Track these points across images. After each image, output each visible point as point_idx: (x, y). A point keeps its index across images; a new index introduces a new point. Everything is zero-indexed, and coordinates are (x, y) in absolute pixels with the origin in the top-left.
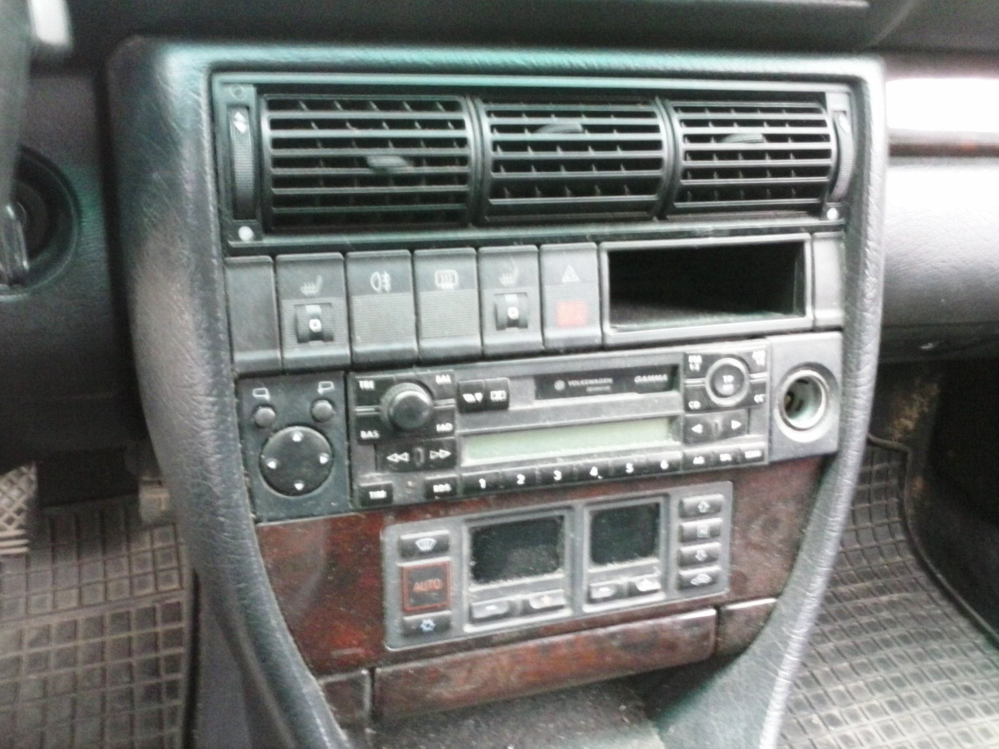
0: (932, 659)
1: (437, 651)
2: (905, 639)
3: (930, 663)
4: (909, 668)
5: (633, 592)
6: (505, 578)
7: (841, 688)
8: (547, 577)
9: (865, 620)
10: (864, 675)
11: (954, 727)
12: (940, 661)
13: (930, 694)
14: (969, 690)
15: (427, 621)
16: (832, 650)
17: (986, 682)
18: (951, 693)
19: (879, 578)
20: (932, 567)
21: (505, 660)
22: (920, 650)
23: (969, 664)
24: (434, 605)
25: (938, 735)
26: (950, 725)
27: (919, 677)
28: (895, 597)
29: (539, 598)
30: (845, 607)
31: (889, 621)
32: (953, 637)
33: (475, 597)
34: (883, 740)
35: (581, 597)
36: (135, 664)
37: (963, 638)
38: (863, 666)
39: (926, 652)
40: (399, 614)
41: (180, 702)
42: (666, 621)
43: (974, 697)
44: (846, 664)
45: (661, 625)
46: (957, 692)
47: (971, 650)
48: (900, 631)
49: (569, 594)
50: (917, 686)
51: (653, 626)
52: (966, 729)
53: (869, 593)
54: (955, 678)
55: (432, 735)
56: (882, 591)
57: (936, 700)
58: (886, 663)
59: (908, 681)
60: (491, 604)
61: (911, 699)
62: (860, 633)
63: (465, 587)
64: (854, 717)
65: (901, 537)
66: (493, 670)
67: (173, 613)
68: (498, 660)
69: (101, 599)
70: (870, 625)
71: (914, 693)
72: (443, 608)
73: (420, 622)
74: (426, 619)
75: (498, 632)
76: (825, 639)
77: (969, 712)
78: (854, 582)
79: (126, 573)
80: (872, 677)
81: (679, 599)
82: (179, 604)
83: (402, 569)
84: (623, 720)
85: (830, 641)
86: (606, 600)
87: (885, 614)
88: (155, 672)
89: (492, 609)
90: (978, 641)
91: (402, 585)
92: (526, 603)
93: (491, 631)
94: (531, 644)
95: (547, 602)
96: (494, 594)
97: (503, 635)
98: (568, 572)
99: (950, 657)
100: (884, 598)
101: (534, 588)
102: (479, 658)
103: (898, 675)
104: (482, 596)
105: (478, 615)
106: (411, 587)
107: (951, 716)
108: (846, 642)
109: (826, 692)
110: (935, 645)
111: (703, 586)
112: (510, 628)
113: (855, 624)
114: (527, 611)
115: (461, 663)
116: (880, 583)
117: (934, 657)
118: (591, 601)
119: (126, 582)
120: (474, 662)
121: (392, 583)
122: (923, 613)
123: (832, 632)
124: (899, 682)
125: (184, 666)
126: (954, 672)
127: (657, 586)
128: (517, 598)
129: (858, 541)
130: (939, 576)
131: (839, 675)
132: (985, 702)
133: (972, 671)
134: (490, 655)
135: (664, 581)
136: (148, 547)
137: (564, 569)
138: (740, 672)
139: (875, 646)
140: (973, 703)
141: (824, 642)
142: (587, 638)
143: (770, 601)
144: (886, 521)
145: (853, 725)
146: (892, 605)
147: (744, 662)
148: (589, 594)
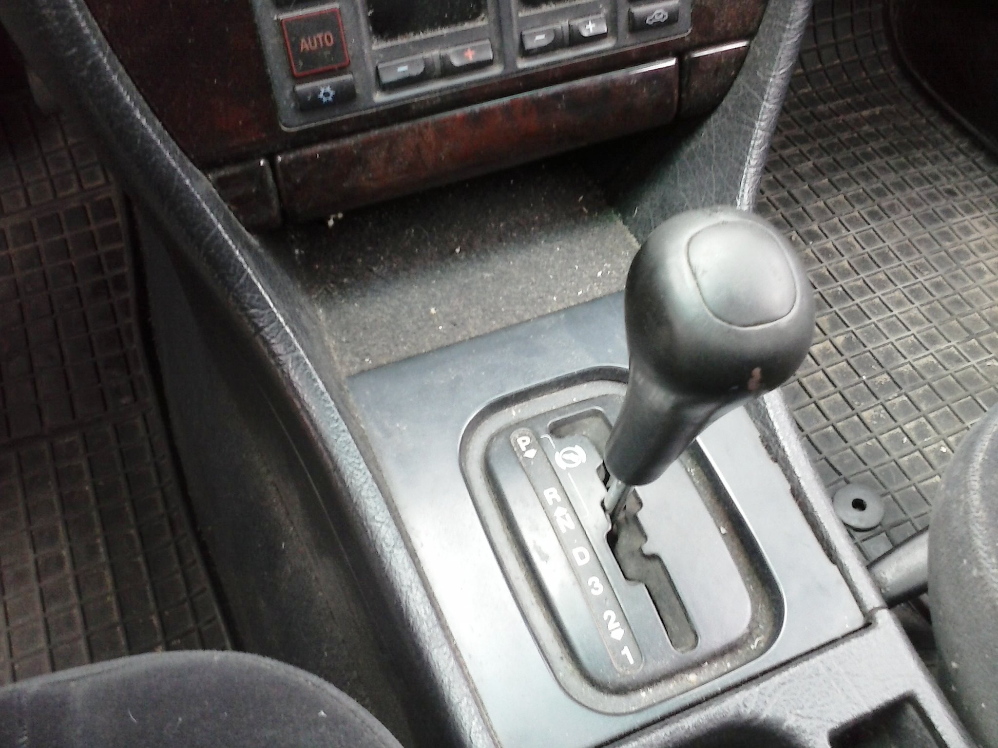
0: (915, 167)
1: (345, 128)
2: (887, 151)
3: (912, 170)
4: (891, 178)
5: (575, 39)
6: (416, 31)
7: (821, 204)
8: (467, 26)
9: (845, 136)
10: (844, 189)
11: (934, 228)
12: (921, 168)
13: (911, 201)
14: (951, 193)
15: (325, 88)
16: (811, 169)
17: (968, 183)
18: (933, 197)
19: (860, 93)
20: (917, 74)
21: (429, 134)
22: (903, 159)
23: (952, 168)
24: (330, 67)
25: (919, 237)
26: (930, 228)
27: (901, 186)
28: (877, 110)
29: (461, 54)
30: (825, 126)
31: (870, 135)
32: (936, 144)
33: (381, 56)
34: (864, 249)
35: (512, 47)
36: (74, 264)
37: (947, 144)
38: (844, 181)
39: (908, 161)
40: (288, 83)
41: (130, 294)
42: (618, 75)
43: (956, 198)
44: (826, 181)
45: (613, 82)
46: (939, 195)
47: (955, 154)
48: (883, 143)
49: (497, 45)
50: (898, 194)
51: (603, 83)
52: (946, 229)
53: (849, 108)
54: (937, 184)
55: (369, 248)
56: (863, 106)
57: (917, 205)
58: (867, 176)
59: (889, 190)
60: (402, 64)
61: (892, 207)
62: (840, 150)
63: (366, 43)
64: (834, 230)
65: (884, 48)
66: (418, 149)
67: (105, 209)
68: (421, 134)
69: (23, 204)
70: (850, 140)
71: (896, 201)
72: (342, 70)
73: (316, 92)
74: (325, 86)
75: (416, 100)
76: (804, 158)
77: (949, 213)
78: (832, 99)
79: (44, 175)
80: (852, 190)
81: (633, 45)
82: (109, 200)
83: (280, 23)
84: (582, 211)
85: (809, 160)
86: (543, 50)
87: (866, 128)
88: (99, 269)
89: (403, 70)
90: (963, 146)
91: (285, 44)
92: (444, 59)
93: (408, 98)
94: (458, 113)
95: (471, 56)
96: (404, 52)
97: (424, 102)
98: (493, 16)
99: (934, 164)
100: (866, 113)
101: (454, 40)
102: (398, 134)
103: (880, 185)
104: (390, 54)
105: (387, 78)
106: (296, 45)
107: (932, 218)
108: (826, 159)
109: (804, 210)
110: (919, 154)
111: (658, 25)
112: (429, 93)
113: (836, 140)
114: (448, 70)
115: (378, 141)
116: (862, 98)
117: (916, 165)
118: (527, 54)
119: (47, 185)
120: (393, 139)
121: (271, 42)
122: (907, 124)
123: (811, 152)
124: (880, 193)
125: (127, 258)
126: (936, 178)
127: (604, 29)
128: (434, 54)
129: (839, 57)
130: (925, 84)
131: (818, 191)
132: (967, 202)
133: (954, 174)
134: (412, 130)
135: (613, 22)
136: (62, 144)
137: (487, 14)
138: (710, 135)
139: (857, 161)
140: (957, 203)
141: (801, 162)
142: (525, 102)
143: (741, 44)
144: (869, 31)
145: (832, 238)
146: (872, 119)
147: (715, 122)
148: (522, 44)
